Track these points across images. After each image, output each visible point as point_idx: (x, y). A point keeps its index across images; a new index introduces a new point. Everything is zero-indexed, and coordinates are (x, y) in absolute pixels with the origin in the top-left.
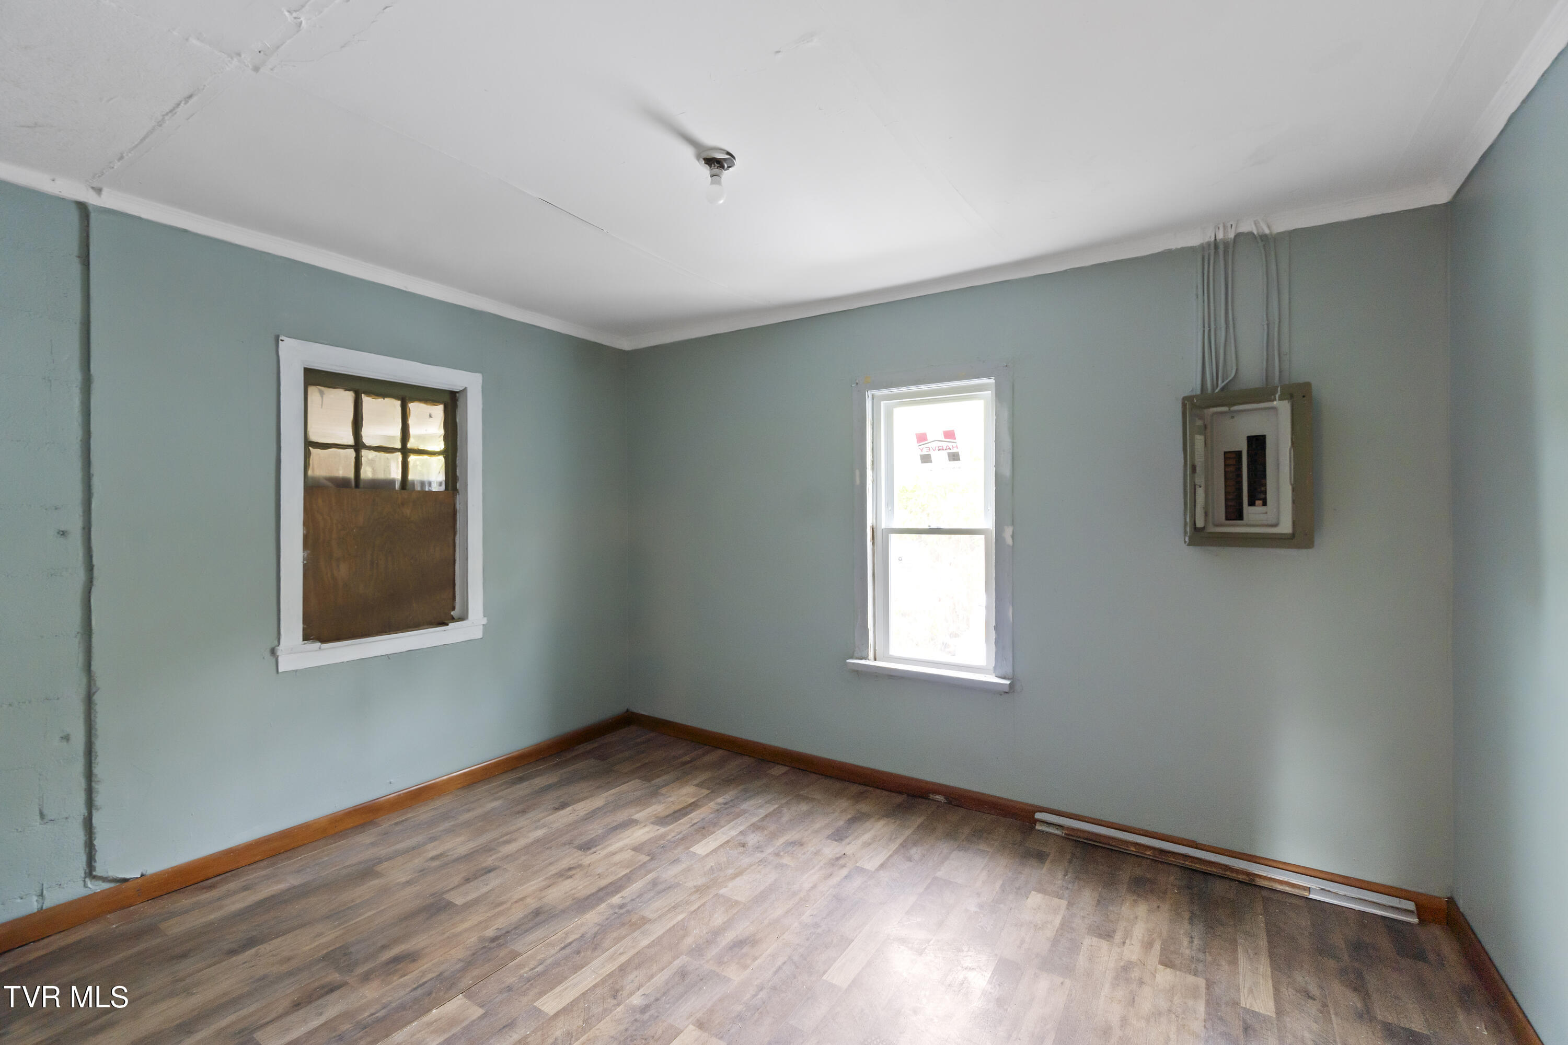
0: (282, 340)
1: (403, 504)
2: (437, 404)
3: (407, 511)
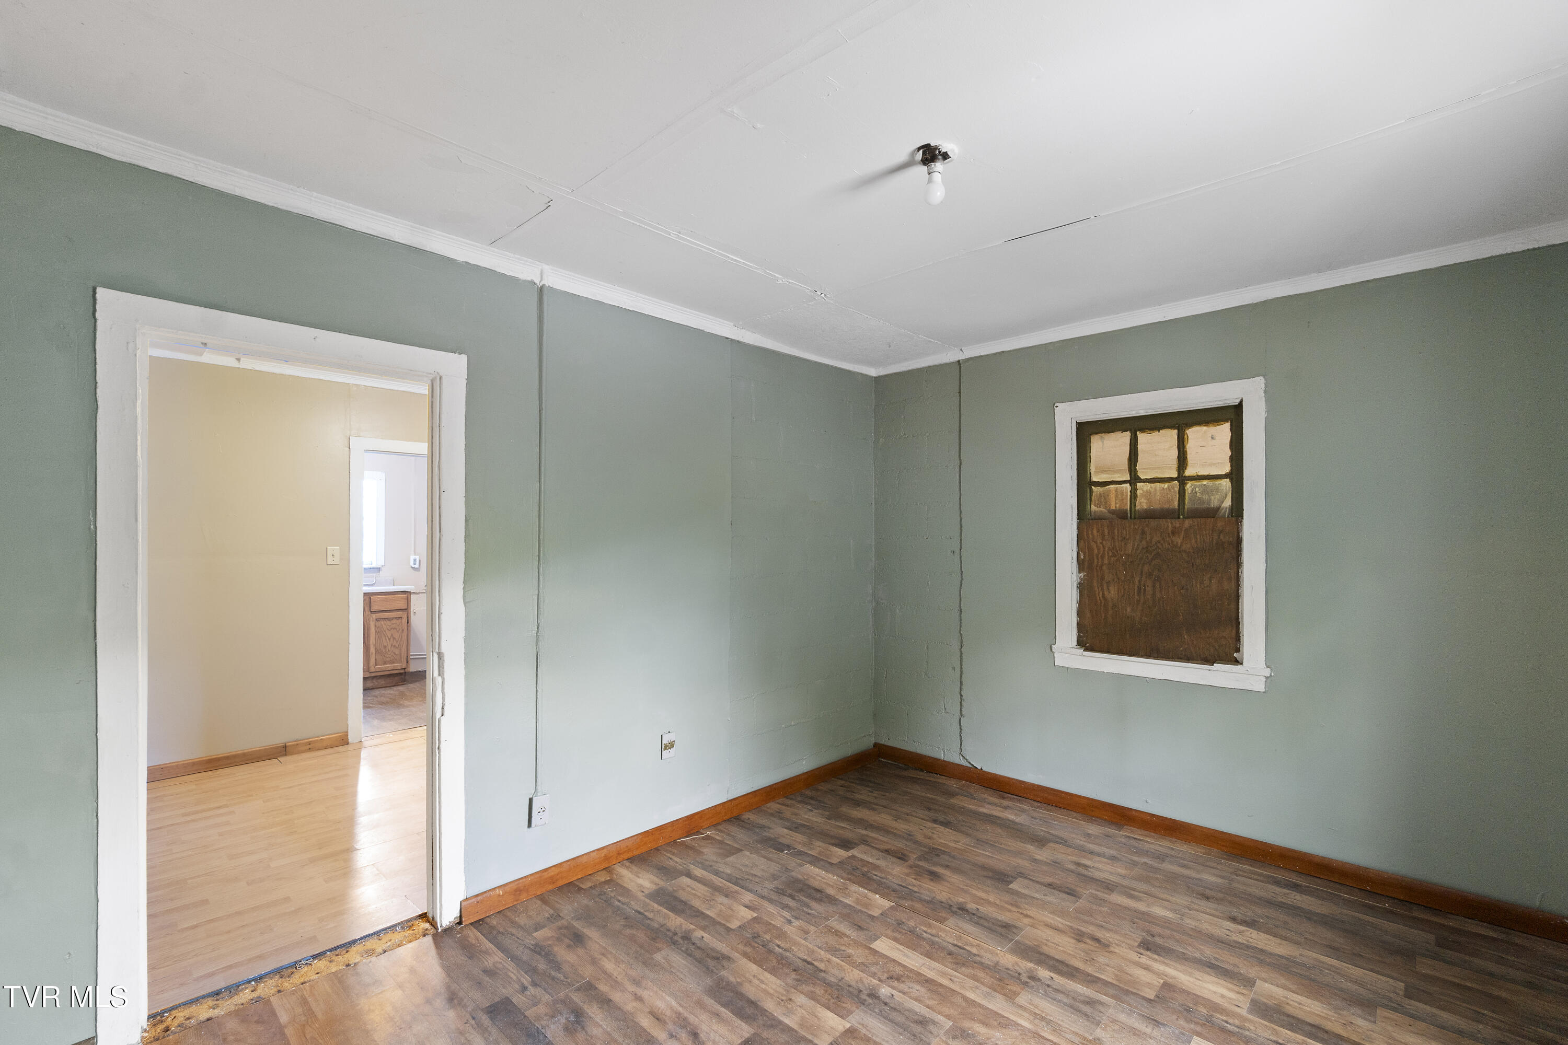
0: (1057, 407)
1: (1173, 533)
2: (1222, 423)
3: (1178, 540)
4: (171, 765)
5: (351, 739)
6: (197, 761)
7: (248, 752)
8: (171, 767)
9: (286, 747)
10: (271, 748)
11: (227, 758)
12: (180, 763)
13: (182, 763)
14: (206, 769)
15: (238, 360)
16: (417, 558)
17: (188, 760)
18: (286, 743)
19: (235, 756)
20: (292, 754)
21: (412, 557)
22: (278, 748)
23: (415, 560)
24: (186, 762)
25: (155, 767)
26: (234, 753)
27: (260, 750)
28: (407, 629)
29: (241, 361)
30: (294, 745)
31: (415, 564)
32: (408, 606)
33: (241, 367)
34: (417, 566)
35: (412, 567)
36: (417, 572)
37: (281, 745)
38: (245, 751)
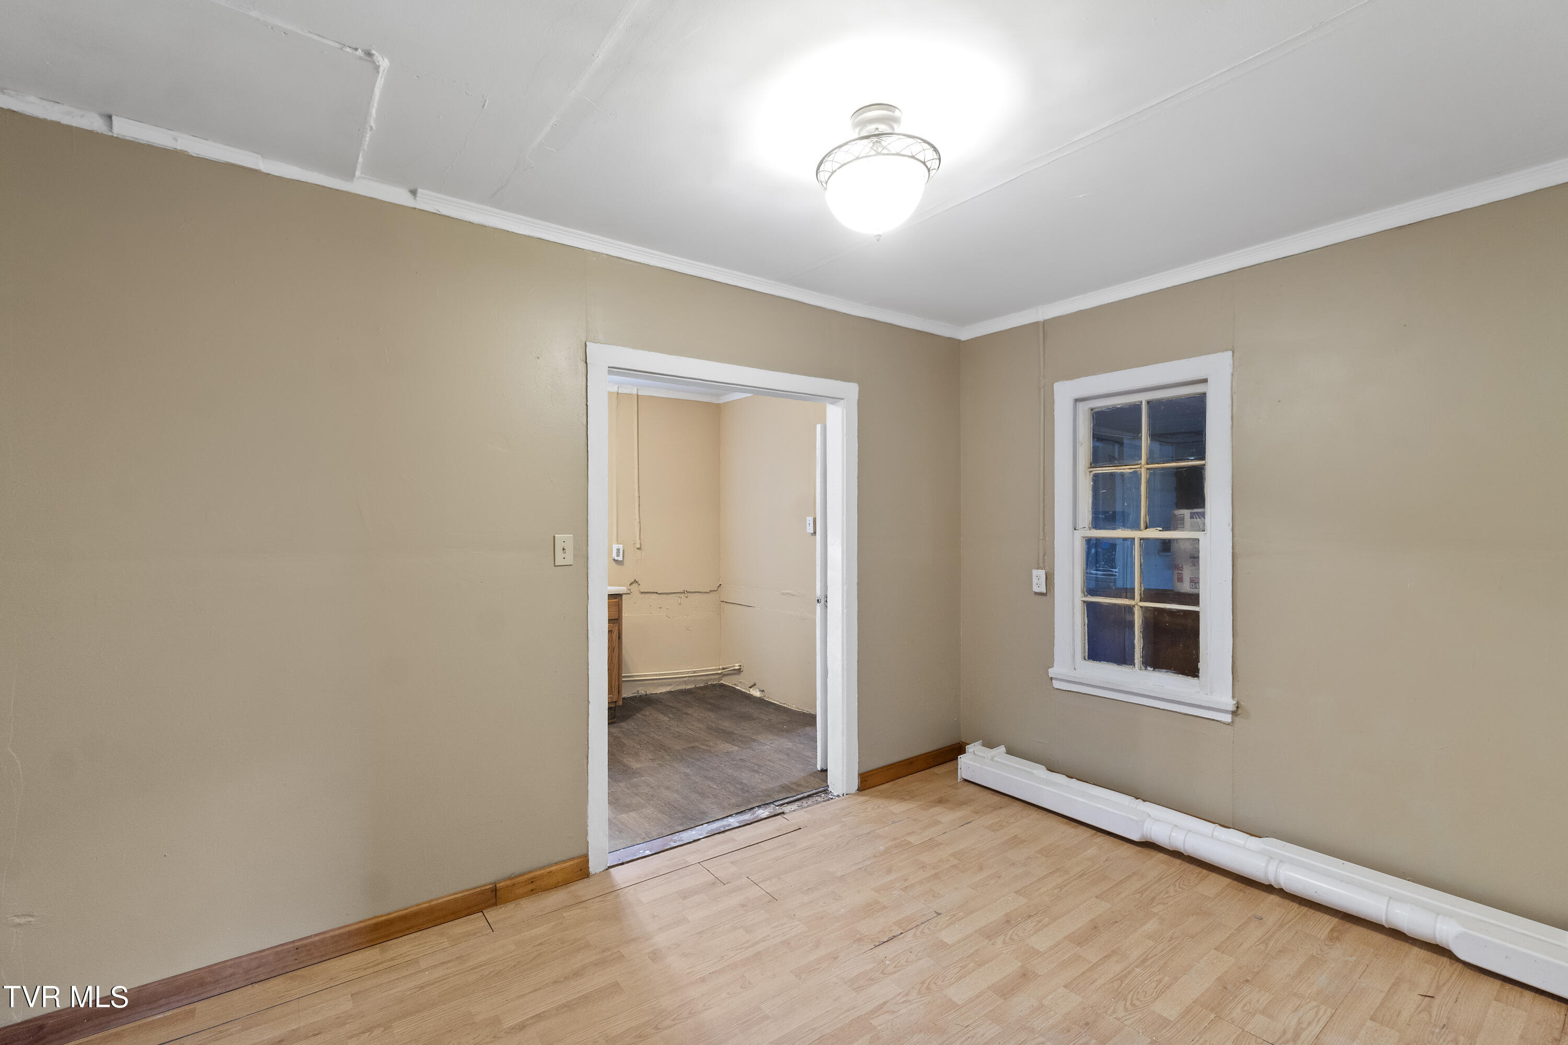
4: (310, 940)
5: (592, 869)
6: (357, 929)
7: (438, 905)
8: (313, 943)
9: (496, 890)
10: (473, 894)
11: (404, 918)
12: (327, 935)
13: (331, 934)
14: (372, 941)
15: (414, 193)
16: (621, 547)
17: (340, 928)
18: (495, 884)
19: (415, 915)
20: (507, 901)
21: (615, 547)
22: (483, 893)
23: (618, 550)
24: (337, 932)
25: (286, 947)
26: (415, 908)
27: (456, 900)
28: (619, 647)
29: (418, 195)
30: (507, 887)
31: (618, 556)
32: (619, 615)
33: (418, 206)
34: (620, 558)
35: (614, 560)
36: (620, 567)
37: (488, 887)
38: (433, 903)
